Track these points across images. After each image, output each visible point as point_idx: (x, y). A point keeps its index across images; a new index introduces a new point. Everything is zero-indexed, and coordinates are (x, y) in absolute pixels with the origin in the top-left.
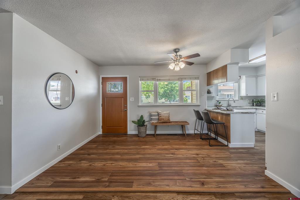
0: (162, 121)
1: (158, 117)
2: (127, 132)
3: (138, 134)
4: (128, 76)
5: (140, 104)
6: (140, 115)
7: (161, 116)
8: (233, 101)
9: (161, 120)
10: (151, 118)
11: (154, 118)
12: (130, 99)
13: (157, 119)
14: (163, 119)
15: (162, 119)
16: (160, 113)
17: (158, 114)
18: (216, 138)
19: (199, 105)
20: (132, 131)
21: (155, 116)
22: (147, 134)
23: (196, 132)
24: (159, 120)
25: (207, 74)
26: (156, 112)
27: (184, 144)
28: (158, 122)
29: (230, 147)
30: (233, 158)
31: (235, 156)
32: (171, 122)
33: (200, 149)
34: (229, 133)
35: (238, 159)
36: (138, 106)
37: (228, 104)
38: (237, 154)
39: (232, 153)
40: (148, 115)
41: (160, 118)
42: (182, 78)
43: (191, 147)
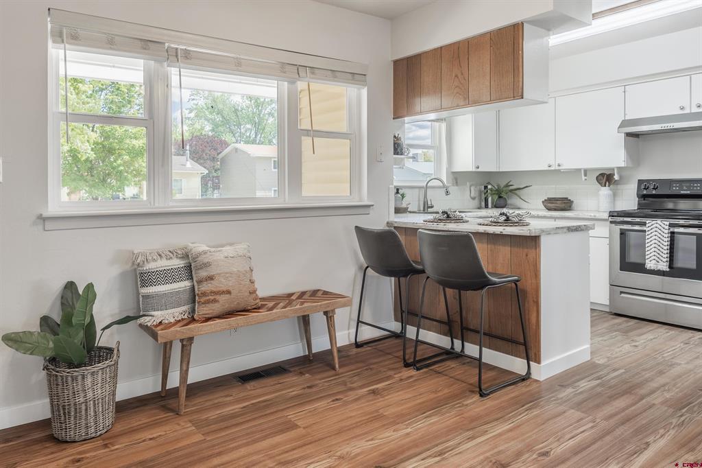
0: (223, 304)
1: (187, 284)
5: (52, 209)
6: (58, 285)
7: (211, 278)
8: (444, 191)
9: (215, 301)
10: (146, 297)
11: (165, 295)
13: (186, 296)
14: (229, 292)
15: (223, 292)
16: (204, 258)
19: (368, 207)
21: (167, 276)
22: (118, 399)
23: (367, 333)
24: (203, 300)
25: (396, 62)
26: (173, 253)
27: (377, 417)
28: (196, 317)
29: (542, 379)
30: (618, 432)
31: (613, 422)
32: (263, 306)
33: (472, 426)
34: (533, 320)
35: (637, 432)
36: (43, 219)
37: (425, 203)
38: (598, 406)
39: (578, 406)
40: (123, 275)
41: (206, 287)
42: (298, 67)
43: (420, 425)
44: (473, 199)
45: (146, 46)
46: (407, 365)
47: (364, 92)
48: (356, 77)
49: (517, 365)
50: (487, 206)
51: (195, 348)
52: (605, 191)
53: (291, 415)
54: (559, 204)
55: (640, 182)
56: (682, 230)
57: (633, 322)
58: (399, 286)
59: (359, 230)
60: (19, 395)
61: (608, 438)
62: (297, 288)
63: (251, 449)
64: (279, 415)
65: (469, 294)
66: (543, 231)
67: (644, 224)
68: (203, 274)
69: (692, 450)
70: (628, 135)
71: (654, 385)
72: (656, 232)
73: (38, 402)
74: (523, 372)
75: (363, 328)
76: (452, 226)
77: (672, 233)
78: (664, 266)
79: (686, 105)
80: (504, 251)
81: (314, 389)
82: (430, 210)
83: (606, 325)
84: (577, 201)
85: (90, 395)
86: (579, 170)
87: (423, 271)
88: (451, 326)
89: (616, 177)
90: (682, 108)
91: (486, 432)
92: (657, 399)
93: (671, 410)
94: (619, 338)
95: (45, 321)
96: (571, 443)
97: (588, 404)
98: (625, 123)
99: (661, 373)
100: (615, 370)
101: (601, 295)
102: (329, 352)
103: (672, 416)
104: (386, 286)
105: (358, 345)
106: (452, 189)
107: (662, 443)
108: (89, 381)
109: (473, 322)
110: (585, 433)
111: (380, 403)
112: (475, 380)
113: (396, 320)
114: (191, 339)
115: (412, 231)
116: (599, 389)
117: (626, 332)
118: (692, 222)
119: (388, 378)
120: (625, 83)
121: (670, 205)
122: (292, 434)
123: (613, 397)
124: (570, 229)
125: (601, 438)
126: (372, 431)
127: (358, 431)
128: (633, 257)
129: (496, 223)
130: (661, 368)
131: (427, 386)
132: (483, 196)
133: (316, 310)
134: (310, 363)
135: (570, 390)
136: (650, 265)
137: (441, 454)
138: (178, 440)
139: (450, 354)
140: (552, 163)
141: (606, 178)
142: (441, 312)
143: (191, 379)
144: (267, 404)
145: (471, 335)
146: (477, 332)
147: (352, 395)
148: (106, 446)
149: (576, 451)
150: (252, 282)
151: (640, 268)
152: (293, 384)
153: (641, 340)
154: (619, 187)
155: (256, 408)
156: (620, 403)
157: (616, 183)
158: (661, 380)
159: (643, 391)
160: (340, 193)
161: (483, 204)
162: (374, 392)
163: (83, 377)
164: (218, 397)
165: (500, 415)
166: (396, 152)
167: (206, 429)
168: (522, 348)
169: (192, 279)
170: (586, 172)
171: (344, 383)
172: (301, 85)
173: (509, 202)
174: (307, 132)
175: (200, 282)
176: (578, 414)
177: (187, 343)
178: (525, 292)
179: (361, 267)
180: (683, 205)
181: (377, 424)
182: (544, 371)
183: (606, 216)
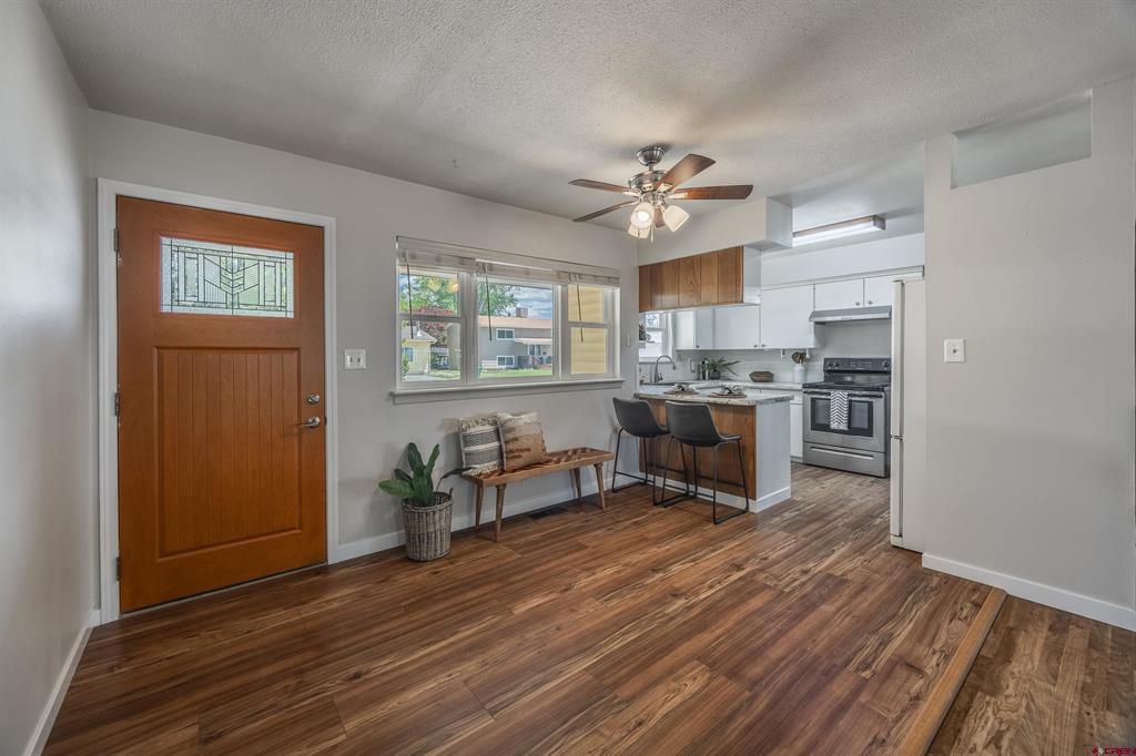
0: (525, 458)
1: (496, 444)
2: (323, 552)
3: (400, 549)
4: (328, 222)
5: (399, 389)
6: (403, 445)
7: (516, 439)
8: (672, 366)
9: (520, 456)
10: (468, 454)
11: (482, 452)
12: (342, 360)
13: (496, 454)
14: (529, 450)
15: (525, 450)
16: (510, 425)
17: (500, 430)
18: (688, 492)
19: (621, 382)
20: (358, 537)
21: (483, 438)
22: (452, 530)
23: (621, 481)
24: (511, 455)
25: (641, 268)
26: (485, 420)
27: (643, 539)
28: (505, 468)
29: (757, 512)
30: (813, 544)
31: (809, 538)
32: (550, 461)
33: (713, 543)
34: (751, 468)
35: (825, 545)
36: (393, 396)
37: (656, 376)
38: (798, 529)
39: (785, 528)
40: (447, 437)
41: (512, 446)
42: (569, 274)
43: (675, 543)
44: (693, 372)
45: (463, 262)
46: (656, 504)
47: (618, 291)
48: (611, 280)
49: (739, 502)
50: (704, 378)
51: (507, 493)
52: (799, 367)
53: (580, 539)
54: (762, 377)
55: (826, 360)
56: (857, 399)
57: (820, 470)
58: (643, 444)
59: (615, 400)
60: (376, 529)
61: (807, 548)
62: (570, 447)
63: (559, 562)
64: (571, 540)
65: (701, 450)
66: (757, 402)
67: (830, 394)
68: (510, 436)
69: (863, 554)
70: (817, 323)
71: (837, 514)
72: (839, 399)
73: (389, 535)
74: (744, 508)
75: (618, 477)
76: (688, 398)
77: (850, 401)
78: (844, 427)
79: (861, 301)
80: (730, 416)
81: (591, 523)
82: (660, 382)
83: (801, 473)
84: (778, 374)
85: (438, 527)
86: (779, 350)
87: (668, 432)
88: (687, 475)
89: (808, 356)
90: (858, 304)
91: (722, 547)
92: (840, 523)
93: (848, 530)
94: (812, 482)
95: (398, 473)
96: (781, 552)
97: (791, 527)
98: (814, 314)
99: (842, 506)
100: (810, 504)
101: (797, 450)
102: (598, 495)
103: (850, 533)
104: (633, 444)
105: (614, 490)
106: (678, 364)
107: (843, 550)
108: (437, 516)
109: (704, 470)
110: (790, 546)
111: (642, 530)
112: (711, 512)
113: (641, 471)
114: (505, 485)
115: (659, 402)
116: (798, 518)
117: (816, 478)
118: (864, 393)
119: (644, 513)
120: (814, 282)
121: (849, 379)
122: (585, 552)
123: (808, 523)
124: (777, 400)
125: (801, 549)
126: (643, 548)
127: (632, 549)
128: (821, 421)
129: (722, 396)
130: (841, 503)
131: (675, 519)
132: (701, 370)
133: (588, 463)
134: (579, 504)
135: (777, 519)
136: (834, 426)
137: (694, 560)
138: (503, 558)
139: (686, 496)
140: (757, 343)
141: (799, 356)
142: (679, 464)
143: (505, 515)
144: (560, 533)
145: (702, 481)
146: (712, 479)
147: (621, 526)
148: (451, 563)
149: (786, 556)
150: (543, 442)
151: (826, 428)
152: (573, 520)
153: (827, 483)
154: (811, 364)
155: (551, 535)
156: (814, 526)
157: (808, 360)
158: (842, 511)
159: (829, 518)
160: (601, 371)
161: (701, 376)
162: (635, 523)
163: (434, 513)
164: (519, 529)
165: (731, 536)
166: (641, 339)
167: (521, 551)
168: (742, 489)
169: (499, 440)
170: (784, 351)
171: (612, 518)
172: (572, 288)
173: (722, 374)
174: (576, 324)
175: (507, 442)
176: (785, 534)
177: (500, 489)
178: (744, 447)
179: (615, 430)
180: (860, 379)
181: (643, 545)
182: (760, 505)
183: (800, 387)
